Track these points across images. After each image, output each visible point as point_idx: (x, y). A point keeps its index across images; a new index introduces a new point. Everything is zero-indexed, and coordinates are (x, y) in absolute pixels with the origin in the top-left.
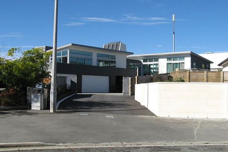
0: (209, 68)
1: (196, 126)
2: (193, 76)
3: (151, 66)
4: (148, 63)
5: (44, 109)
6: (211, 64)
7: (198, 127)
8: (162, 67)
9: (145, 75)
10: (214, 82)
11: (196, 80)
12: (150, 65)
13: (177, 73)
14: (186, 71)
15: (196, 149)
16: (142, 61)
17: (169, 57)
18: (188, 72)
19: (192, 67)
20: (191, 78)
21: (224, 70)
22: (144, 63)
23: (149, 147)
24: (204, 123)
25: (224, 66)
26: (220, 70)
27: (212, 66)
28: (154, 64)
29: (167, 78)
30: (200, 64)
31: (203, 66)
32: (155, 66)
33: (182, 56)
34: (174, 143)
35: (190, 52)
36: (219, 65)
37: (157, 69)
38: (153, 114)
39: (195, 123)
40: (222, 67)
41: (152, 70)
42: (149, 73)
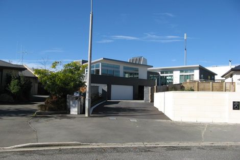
0: (214, 80)
2: (201, 86)
3: (167, 78)
4: (165, 75)
5: (81, 114)
6: (216, 76)
7: (205, 130)
8: (176, 78)
9: (162, 85)
10: (218, 91)
11: (203, 90)
12: (166, 77)
13: (188, 84)
14: (195, 81)
15: (203, 149)
16: (160, 73)
17: (182, 70)
18: (197, 83)
19: (200, 78)
20: (200, 88)
21: (226, 81)
22: (161, 75)
23: (165, 147)
24: (210, 126)
25: (226, 78)
26: (223, 81)
27: (216, 77)
28: (170, 76)
29: (180, 88)
30: (207, 76)
31: (209, 77)
32: (170, 78)
33: (192, 69)
34: (185, 143)
35: (198, 66)
36: (222, 77)
37: (172, 80)
38: (168, 119)
39: (203, 126)
40: (224, 78)
41: (168, 81)
42: (166, 83)
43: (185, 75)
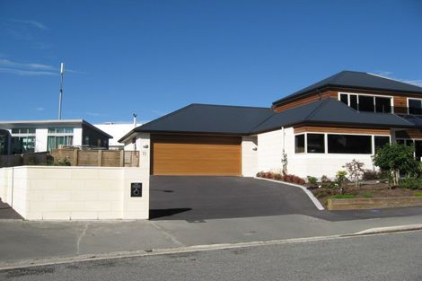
0: (107, 146)
1: (82, 232)
2: (84, 157)
3: (25, 141)
4: (20, 135)
6: (110, 140)
7: (84, 233)
8: (41, 141)
9: (14, 153)
11: (87, 163)
12: (22, 138)
13: (60, 152)
14: (73, 148)
15: (77, 268)
16: (10, 131)
17: (51, 127)
18: (76, 151)
19: (84, 142)
20: (80, 159)
21: (127, 148)
22: (13, 135)
23: (7, 270)
24: (94, 226)
25: (126, 143)
26: (121, 148)
27: (112, 142)
28: (29, 137)
29: (46, 159)
30: (95, 139)
31: (99, 141)
32: (30, 140)
33: (70, 127)
34: (45, 260)
35: (81, 121)
36: (120, 141)
37: (33, 144)
38: (19, 216)
39: (81, 227)
40: (123, 144)
41: (25, 147)
42: (21, 150)
43: (57, 137)
